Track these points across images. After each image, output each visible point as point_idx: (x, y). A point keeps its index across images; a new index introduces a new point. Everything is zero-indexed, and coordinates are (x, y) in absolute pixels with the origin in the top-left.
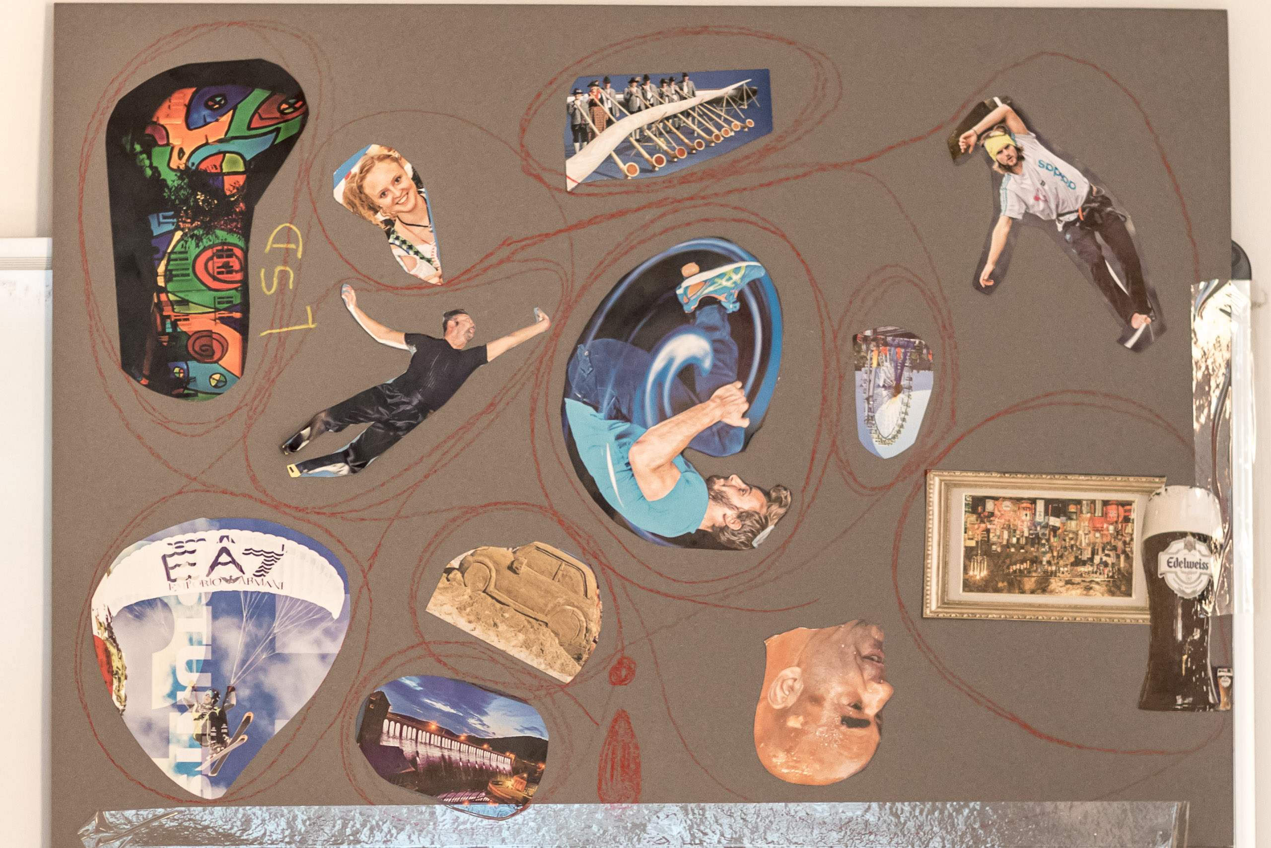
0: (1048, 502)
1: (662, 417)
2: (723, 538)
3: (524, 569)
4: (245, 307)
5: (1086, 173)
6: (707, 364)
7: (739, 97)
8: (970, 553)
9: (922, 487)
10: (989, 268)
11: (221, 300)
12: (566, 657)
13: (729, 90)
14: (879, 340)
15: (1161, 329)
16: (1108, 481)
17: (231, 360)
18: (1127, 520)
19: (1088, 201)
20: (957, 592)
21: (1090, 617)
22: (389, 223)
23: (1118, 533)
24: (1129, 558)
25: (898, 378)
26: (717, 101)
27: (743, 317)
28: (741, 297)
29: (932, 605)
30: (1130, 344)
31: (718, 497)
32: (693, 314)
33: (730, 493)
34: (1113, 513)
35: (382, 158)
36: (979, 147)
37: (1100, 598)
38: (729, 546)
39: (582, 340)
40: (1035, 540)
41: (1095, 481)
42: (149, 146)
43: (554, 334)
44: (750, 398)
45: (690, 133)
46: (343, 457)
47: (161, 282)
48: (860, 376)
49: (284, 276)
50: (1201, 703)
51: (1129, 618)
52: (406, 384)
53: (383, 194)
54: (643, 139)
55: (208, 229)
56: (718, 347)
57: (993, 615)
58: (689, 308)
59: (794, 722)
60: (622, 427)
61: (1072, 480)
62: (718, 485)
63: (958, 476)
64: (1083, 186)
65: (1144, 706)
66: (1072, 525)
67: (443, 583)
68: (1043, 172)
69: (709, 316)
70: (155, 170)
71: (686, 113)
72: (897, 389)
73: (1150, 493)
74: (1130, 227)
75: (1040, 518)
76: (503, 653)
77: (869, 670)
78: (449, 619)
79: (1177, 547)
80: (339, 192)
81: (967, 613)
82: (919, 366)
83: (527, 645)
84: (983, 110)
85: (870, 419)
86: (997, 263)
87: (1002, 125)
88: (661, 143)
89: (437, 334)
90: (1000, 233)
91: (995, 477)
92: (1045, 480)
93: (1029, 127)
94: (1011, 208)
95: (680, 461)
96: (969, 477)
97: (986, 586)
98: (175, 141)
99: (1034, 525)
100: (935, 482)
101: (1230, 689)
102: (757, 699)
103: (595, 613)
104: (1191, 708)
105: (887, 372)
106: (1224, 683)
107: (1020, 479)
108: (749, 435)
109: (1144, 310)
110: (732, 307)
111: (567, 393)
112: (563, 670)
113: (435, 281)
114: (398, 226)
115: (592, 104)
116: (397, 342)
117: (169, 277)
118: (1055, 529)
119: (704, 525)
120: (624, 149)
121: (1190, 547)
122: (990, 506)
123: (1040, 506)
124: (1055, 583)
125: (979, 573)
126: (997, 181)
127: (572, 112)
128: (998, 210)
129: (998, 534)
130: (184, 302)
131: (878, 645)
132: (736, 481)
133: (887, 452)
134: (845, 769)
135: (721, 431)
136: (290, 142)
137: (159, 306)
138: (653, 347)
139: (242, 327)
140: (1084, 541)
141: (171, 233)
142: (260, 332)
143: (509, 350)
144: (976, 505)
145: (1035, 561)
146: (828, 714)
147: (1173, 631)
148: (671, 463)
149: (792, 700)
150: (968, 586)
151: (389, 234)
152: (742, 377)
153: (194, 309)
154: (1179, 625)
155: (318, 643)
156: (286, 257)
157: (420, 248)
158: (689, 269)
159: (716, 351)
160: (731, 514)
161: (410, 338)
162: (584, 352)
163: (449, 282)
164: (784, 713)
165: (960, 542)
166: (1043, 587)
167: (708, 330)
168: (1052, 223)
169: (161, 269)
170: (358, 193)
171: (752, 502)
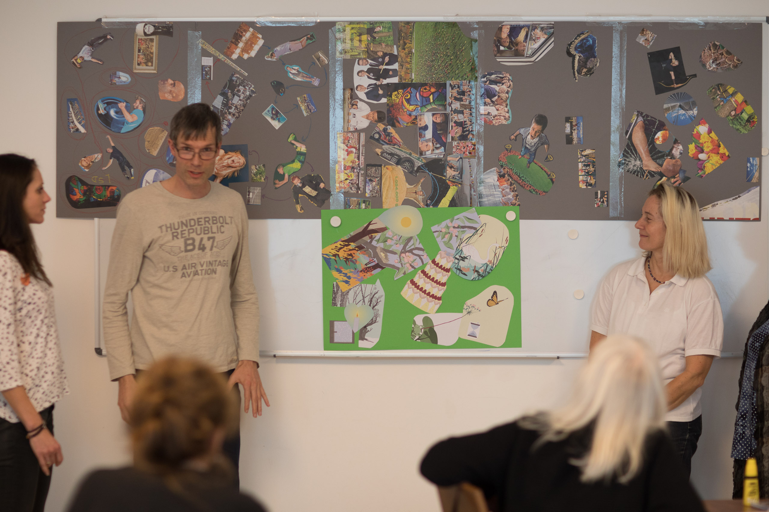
0: (138, 52)
1: (124, 117)
2: (144, 106)
3: (149, 140)
4: (106, 186)
5: (84, 46)
6: (115, 109)
7: (71, 104)
8: (147, 65)
9: (136, 73)
10: (99, 62)
11: (104, 190)
12: (163, 133)
13: (70, 105)
14: (111, 81)
15: (110, 33)
16: (135, 42)
17: (114, 188)
18: (141, 39)
19: (88, 45)
20: (153, 68)
21: (157, 45)
22: (92, 162)
23: (143, 41)
24: (148, 39)
25: (117, 77)
26: (72, 108)
27: (107, 103)
28: (104, 104)
29: (155, 72)
30: (112, 38)
31: (137, 107)
32: (107, 112)
33: (136, 105)
34: (140, 41)
35: (81, 163)
36: (79, 64)
37: (154, 44)
38: (145, 106)
39: (111, 130)
40: (144, 55)
41: (135, 45)
42: (79, 202)
43: (110, 135)
44: (121, 102)
45: (77, 112)
46: (130, 170)
47: (101, 200)
48: (117, 84)
49: (101, 179)
50: (172, 27)
51: (157, 39)
52: (118, 159)
53: (87, 163)
54: (78, 120)
55: (93, 192)
56: (112, 107)
57: (157, 62)
58: (106, 112)
59: (174, 95)
60: (125, 124)
61: (135, 48)
62: (135, 107)
63: (134, 67)
64: (86, 46)
65: (172, 36)
66: (142, 48)
67: (151, 153)
68: (84, 53)
69: (107, 109)
70: (83, 201)
71: (74, 113)
72: (119, 78)
73: (137, 35)
74: (93, 38)
75: (141, 54)
76: (163, 143)
77: (166, 82)
78: (157, 152)
79: (146, 31)
80: (87, 170)
81: (156, 66)
82: (115, 74)
83: (161, 139)
84: (74, 63)
85: (124, 82)
86: (99, 61)
87: (76, 60)
88: (79, 117)
89: (110, 154)
90: (94, 60)
91: (134, 61)
92: (135, 53)
93: (76, 55)
94: (90, 59)
95: (131, 114)
96: (134, 66)
97: (152, 63)
98: (79, 197)
99: (142, 55)
100: (135, 71)
101: (170, 22)
102: (171, 101)
103: (156, 128)
104: (172, 29)
105: (117, 79)
106: (168, 23)
107: (134, 57)
108: (127, 102)
109: (106, 36)
110: (106, 105)
111: (120, 133)
112: (165, 133)
113: (101, 154)
114: (92, 161)
115: (72, 128)
116: (112, 160)
117: (100, 198)
118: (143, 51)
119: (142, 110)
120: (80, 123)
121: (146, 29)
122: (139, 62)
123: (139, 54)
124: (152, 51)
125: (150, 64)
126: (85, 61)
127: (74, 132)
128: (90, 61)
129: (144, 61)
130: (105, 196)
131: (162, 81)
132: (134, 104)
133: (130, 79)
134: (182, 86)
135: (126, 107)
136: (79, 178)
137: (106, 200)
138: (112, 118)
139: (109, 186)
140: (145, 46)
141: (94, 198)
142: (110, 183)
143: (113, 142)
144: (139, 64)
145: (148, 54)
146: (173, 89)
147: (160, 32)
148: (131, 115)
149: (171, 95)
150: (152, 66)
151: (93, 162)
152: (117, 103)
153: (106, 194)
154: (159, 30)
155: (161, 174)
156: (97, 179)
157: (96, 156)
158: (99, 112)
159: (113, 108)
160: (140, 105)
161: (111, 159)
162: (113, 130)
163: (102, 152)
164: (173, 97)
165: (145, 67)
166: (152, 53)
167: (110, 109)
168: (92, 52)
169: (99, 200)
170: (87, 167)
171: (138, 102)
